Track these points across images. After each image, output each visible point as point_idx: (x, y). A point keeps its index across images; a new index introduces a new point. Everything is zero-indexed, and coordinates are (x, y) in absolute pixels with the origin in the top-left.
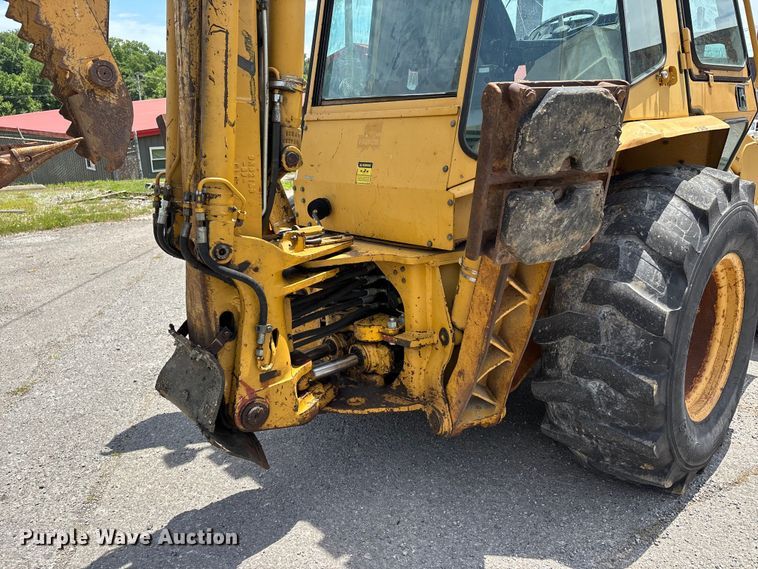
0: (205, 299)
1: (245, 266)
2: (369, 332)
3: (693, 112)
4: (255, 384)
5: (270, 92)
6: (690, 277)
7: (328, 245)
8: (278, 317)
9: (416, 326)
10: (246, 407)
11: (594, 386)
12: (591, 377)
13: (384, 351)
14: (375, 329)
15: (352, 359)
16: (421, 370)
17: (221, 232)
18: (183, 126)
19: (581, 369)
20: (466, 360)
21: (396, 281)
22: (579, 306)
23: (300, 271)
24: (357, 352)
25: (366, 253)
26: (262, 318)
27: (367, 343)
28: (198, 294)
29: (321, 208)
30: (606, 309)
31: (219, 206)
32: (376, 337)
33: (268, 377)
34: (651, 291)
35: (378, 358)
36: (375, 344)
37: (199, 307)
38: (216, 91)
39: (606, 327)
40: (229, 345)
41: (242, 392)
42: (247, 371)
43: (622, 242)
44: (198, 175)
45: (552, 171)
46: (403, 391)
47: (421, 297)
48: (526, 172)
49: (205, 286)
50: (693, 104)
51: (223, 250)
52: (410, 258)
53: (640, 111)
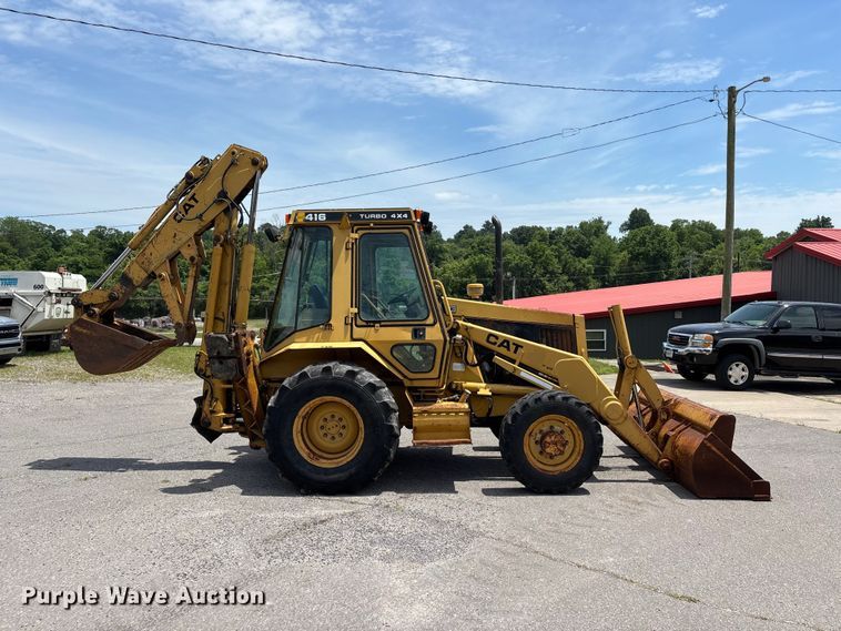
4: (208, 413)
45: (215, 355)
53: (304, 339)
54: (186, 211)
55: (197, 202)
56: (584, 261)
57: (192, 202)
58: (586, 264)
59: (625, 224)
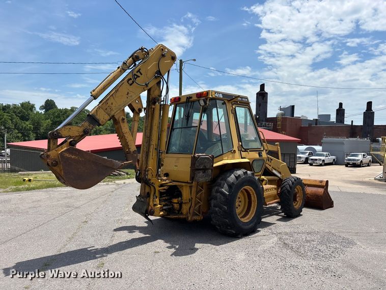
0: (145, 189)
1: (153, 183)
2: (175, 201)
3: (242, 158)
4: (152, 206)
5: (159, 153)
6: (233, 188)
7: (167, 181)
8: (157, 194)
9: (185, 199)
10: (151, 210)
11: (217, 209)
12: (216, 207)
13: (178, 204)
14: (176, 200)
15: (171, 206)
16: (185, 208)
17: (149, 177)
18: (144, 159)
19: (215, 206)
20: (193, 205)
21: (181, 189)
22: (214, 194)
23: (162, 185)
24: (172, 205)
25: (175, 183)
26: (155, 193)
27: (175, 203)
28: (143, 189)
29: (167, 175)
30: (219, 194)
31: (150, 172)
32: (177, 202)
33: (155, 205)
34: (225, 190)
35: (176, 206)
36: (176, 203)
37: (143, 191)
38: (151, 154)
39: (218, 197)
40: (148, 198)
41: (150, 207)
42: (151, 203)
43: (222, 182)
44: (146, 167)
45: (202, 168)
46: (182, 214)
47: (186, 193)
48: (197, 168)
49: (145, 186)
50: (242, 156)
51: (150, 180)
52: (184, 184)
53: (226, 158)
54: (135, 79)
55: (141, 74)
56: (27, 123)
57: (138, 74)
58: (28, 124)
59: (43, 106)
